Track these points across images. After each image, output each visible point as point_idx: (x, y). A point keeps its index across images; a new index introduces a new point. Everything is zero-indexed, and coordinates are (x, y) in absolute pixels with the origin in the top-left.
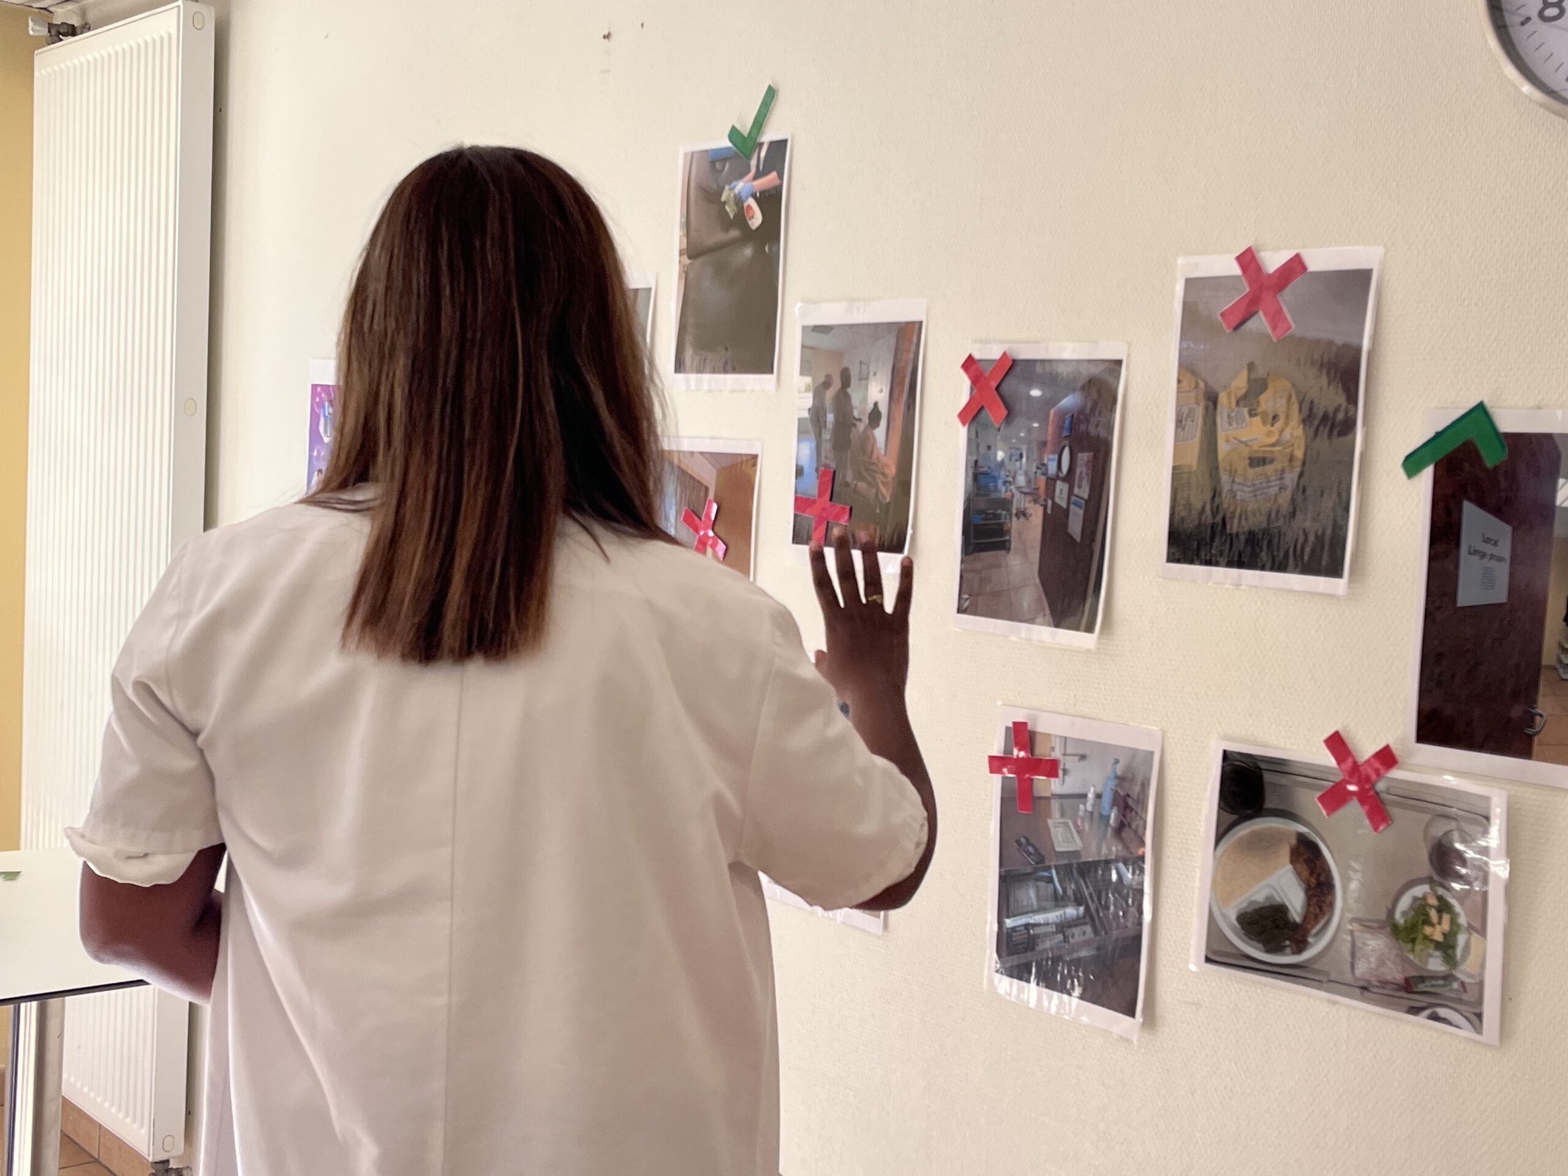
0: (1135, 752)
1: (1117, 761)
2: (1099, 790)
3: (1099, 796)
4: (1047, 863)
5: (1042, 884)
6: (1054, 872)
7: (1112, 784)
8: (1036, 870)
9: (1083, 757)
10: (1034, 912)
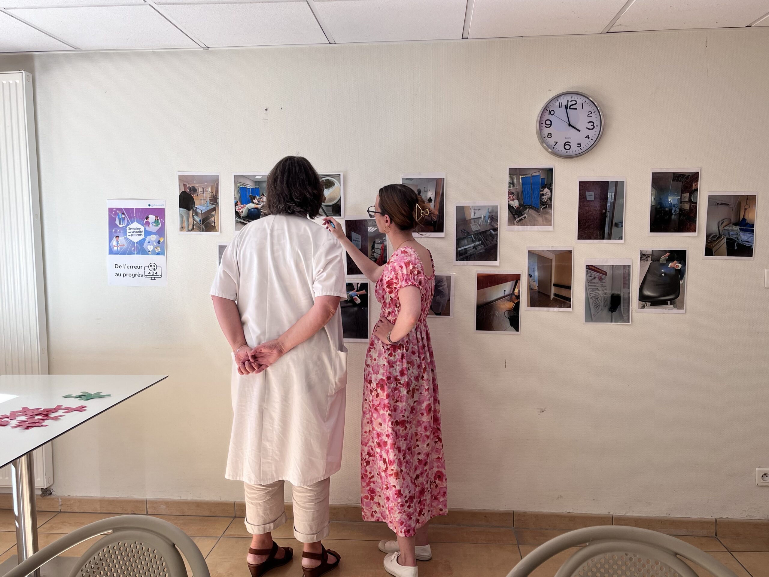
0: (493, 207)
1: (489, 209)
2: (484, 216)
3: (485, 217)
4: (470, 234)
5: (469, 239)
6: (472, 236)
7: (488, 214)
8: (467, 236)
9: (479, 209)
10: (467, 245)
